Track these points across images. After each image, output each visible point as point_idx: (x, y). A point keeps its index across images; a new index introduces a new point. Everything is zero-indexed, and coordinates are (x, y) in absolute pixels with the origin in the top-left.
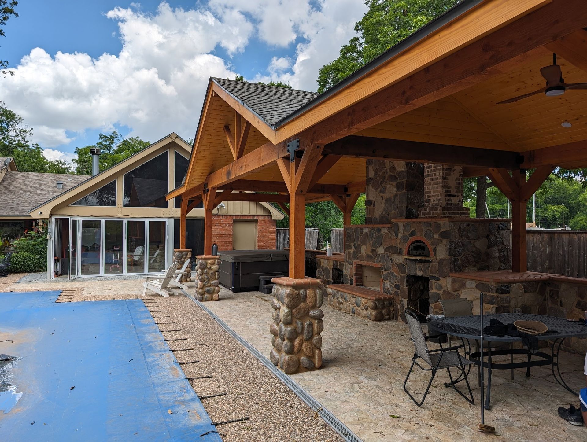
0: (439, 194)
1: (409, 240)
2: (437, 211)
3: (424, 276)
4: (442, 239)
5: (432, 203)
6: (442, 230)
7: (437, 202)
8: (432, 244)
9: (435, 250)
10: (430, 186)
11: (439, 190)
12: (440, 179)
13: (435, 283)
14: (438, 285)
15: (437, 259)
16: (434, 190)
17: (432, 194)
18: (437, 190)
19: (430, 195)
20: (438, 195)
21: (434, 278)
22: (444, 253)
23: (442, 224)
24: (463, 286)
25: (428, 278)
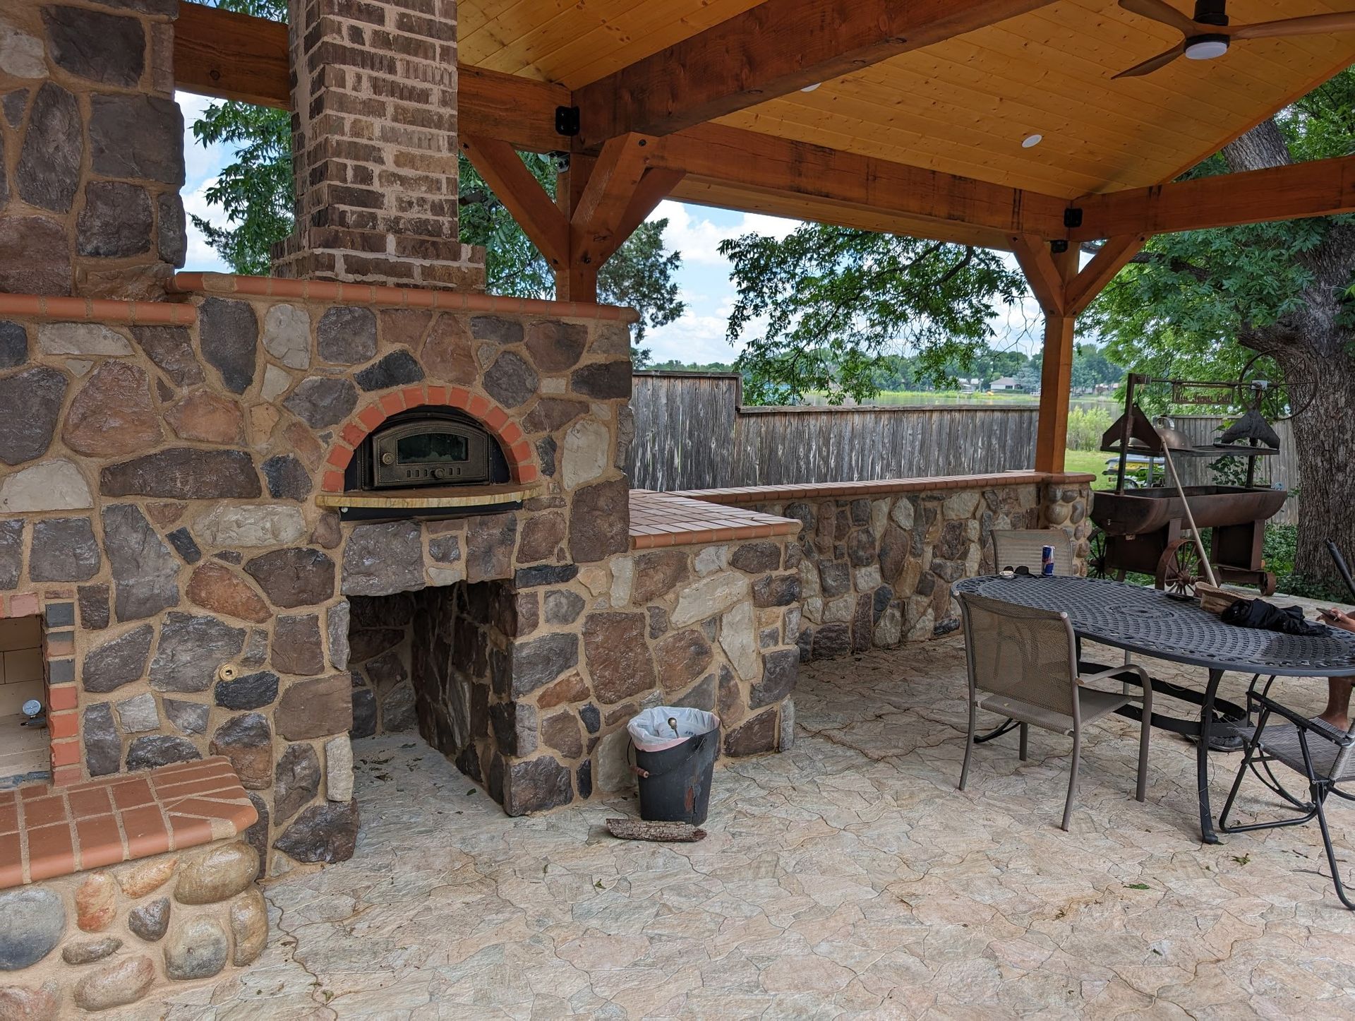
0: (443, 178)
1: (360, 407)
2: (455, 264)
3: (472, 581)
4: (585, 398)
5: (394, 213)
6: (586, 359)
7: (424, 217)
8: (534, 423)
9: (550, 448)
10: (377, 124)
11: (438, 155)
12: (444, 103)
13: (548, 595)
14: (564, 601)
15: (561, 489)
16: (403, 149)
17: (390, 166)
18: (428, 153)
19: (376, 169)
20: (434, 185)
21: (545, 575)
22: (602, 461)
23: (591, 330)
24: (681, 572)
25: (511, 582)
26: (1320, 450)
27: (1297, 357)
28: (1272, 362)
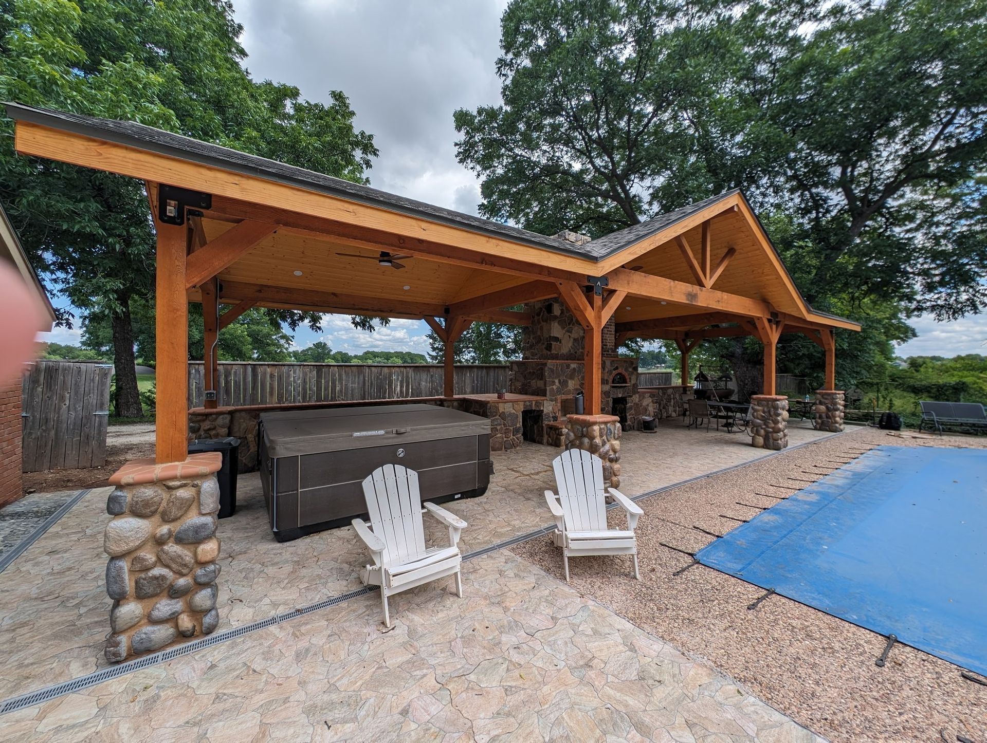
3: (622, 397)
8: (628, 375)
15: (631, 385)
24: (644, 397)
25: (626, 397)
26: (741, 381)
27: (734, 360)
28: (728, 361)
